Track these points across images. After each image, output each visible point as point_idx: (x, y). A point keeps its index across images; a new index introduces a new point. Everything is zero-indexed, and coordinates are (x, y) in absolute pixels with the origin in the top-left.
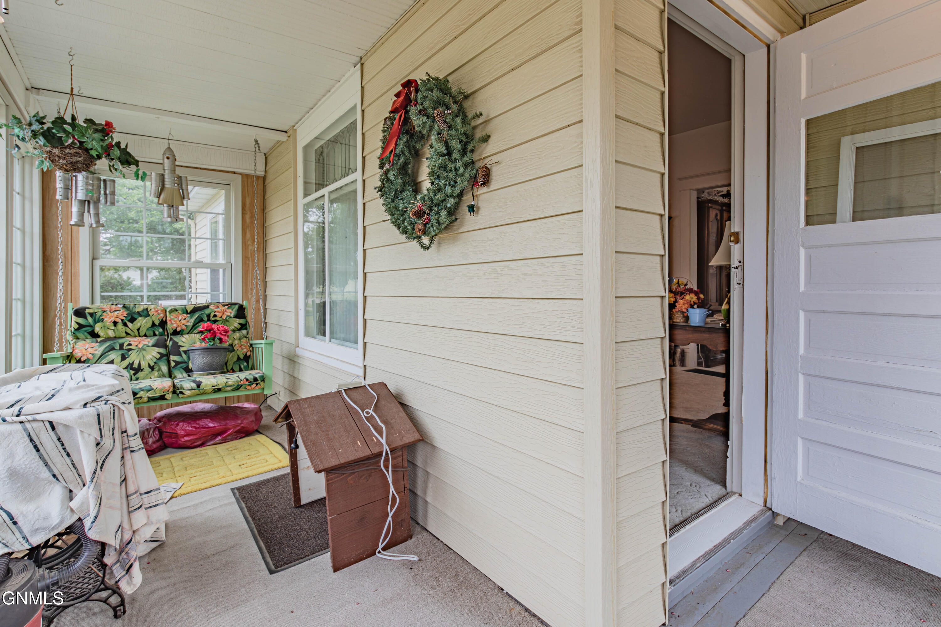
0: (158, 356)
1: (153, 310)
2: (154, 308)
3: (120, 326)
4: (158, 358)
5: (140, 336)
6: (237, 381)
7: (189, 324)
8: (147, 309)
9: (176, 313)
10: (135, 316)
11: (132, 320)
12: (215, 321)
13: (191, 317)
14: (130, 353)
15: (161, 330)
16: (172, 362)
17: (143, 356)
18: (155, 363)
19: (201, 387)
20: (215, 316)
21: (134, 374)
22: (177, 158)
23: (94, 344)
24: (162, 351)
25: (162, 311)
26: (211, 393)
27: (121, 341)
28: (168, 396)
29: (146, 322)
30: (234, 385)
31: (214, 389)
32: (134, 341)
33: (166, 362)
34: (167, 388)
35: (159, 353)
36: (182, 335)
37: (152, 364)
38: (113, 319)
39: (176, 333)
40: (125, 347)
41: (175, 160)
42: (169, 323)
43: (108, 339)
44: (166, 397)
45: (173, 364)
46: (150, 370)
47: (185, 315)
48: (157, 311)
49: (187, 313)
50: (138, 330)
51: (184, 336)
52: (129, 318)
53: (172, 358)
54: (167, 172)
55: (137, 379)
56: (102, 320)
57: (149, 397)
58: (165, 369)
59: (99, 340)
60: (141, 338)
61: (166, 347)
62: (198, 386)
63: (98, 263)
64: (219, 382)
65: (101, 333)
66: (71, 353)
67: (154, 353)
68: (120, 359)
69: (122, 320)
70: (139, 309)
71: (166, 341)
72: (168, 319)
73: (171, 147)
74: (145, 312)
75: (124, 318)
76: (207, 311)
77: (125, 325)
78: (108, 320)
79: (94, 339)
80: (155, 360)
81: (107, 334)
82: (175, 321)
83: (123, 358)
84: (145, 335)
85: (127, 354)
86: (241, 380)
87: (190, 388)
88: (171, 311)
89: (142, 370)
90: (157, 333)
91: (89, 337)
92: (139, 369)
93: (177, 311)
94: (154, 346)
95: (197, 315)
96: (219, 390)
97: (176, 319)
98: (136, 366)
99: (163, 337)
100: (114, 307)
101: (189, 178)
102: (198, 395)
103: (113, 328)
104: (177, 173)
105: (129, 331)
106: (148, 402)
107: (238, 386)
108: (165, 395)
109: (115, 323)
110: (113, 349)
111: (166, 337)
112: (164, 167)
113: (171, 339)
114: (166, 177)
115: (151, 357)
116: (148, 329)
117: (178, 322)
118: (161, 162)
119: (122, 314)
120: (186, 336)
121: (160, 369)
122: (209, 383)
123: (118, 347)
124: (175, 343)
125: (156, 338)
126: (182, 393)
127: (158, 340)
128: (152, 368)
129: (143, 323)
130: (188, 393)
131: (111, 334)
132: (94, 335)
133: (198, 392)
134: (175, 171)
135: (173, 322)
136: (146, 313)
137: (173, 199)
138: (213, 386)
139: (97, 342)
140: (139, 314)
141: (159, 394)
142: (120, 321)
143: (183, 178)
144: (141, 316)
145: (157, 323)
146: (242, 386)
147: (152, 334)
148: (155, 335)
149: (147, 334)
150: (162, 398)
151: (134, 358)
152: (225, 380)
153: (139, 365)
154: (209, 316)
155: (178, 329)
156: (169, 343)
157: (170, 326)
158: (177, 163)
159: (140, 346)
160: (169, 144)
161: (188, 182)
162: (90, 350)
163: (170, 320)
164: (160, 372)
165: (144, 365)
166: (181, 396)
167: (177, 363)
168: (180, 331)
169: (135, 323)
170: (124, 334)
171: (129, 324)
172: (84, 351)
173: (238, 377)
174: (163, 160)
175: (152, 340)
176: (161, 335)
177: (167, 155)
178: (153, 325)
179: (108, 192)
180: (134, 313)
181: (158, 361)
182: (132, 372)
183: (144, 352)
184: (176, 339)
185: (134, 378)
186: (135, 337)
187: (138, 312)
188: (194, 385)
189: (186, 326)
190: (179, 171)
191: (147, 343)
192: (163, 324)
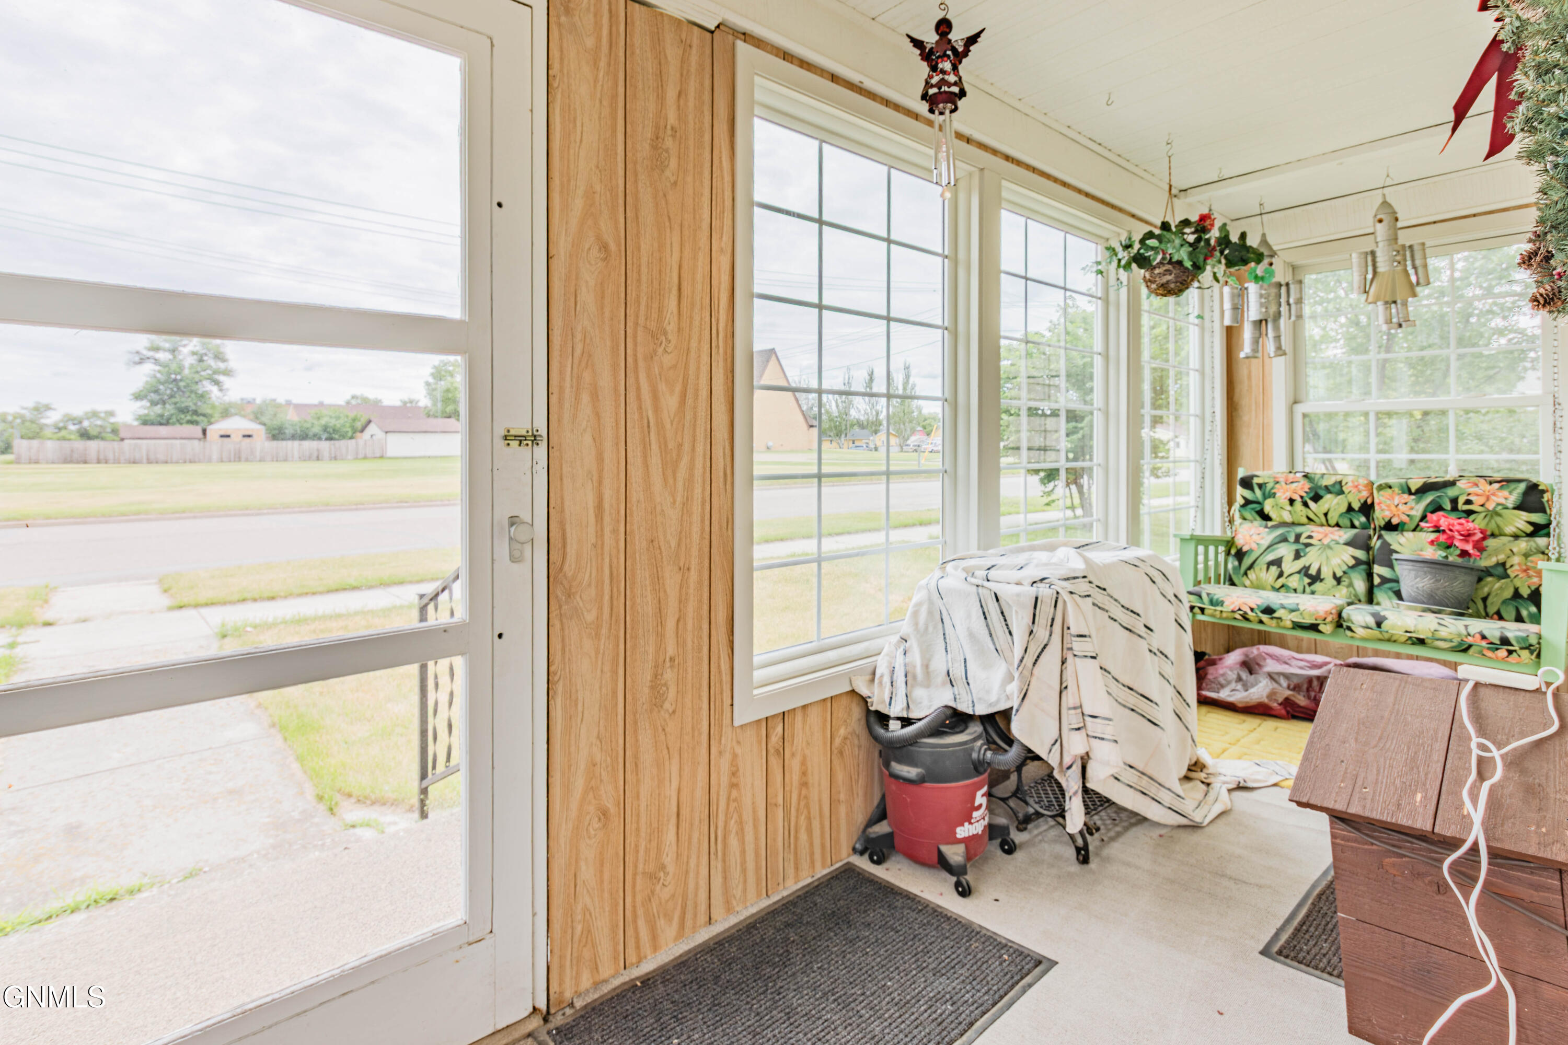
0: (1352, 562)
1: (1350, 484)
2: (1353, 482)
3: (1298, 505)
4: (1350, 565)
5: (1329, 525)
6: (1459, 635)
7: (1413, 513)
8: (1340, 482)
9: (1389, 491)
10: (1321, 492)
11: (1317, 498)
12: (1470, 513)
13: (1418, 502)
14: (1308, 549)
15: (1363, 519)
16: (1375, 576)
17: (1328, 558)
18: (1345, 573)
19: (1385, 625)
20: (1468, 502)
21: (1310, 584)
22: (1399, 216)
23: (1262, 529)
24: (1361, 554)
25: (1366, 486)
26: (1405, 643)
27: (1299, 529)
28: (1326, 628)
29: (1338, 504)
30: (1451, 641)
31: (1410, 638)
32: (1317, 532)
33: (1364, 575)
34: (1322, 614)
35: (1354, 557)
36: (1402, 531)
37: (1339, 574)
38: (1288, 495)
39: (1390, 527)
40: (1303, 540)
41: (1397, 219)
42: (1376, 507)
43: (1284, 524)
44: (1321, 628)
45: (1377, 580)
46: (1335, 583)
47: (1406, 496)
48: (1356, 487)
49: (1410, 493)
50: (1326, 515)
51: (1405, 533)
52: (1312, 495)
53: (1377, 569)
54: (1380, 245)
55: (1313, 593)
56: (1273, 495)
57: (1293, 622)
58: (1360, 585)
59: (1270, 524)
60: (1330, 529)
61: (1368, 548)
62: (1379, 625)
63: (1300, 409)
64: (1420, 627)
65: (1273, 515)
66: (1233, 538)
67: (1348, 555)
68: (1292, 556)
69: (1302, 497)
70: (1328, 481)
71: (1370, 538)
72: (1376, 501)
73: (1388, 200)
74: (1338, 487)
75: (1304, 494)
76: (1451, 492)
77: (1305, 504)
78: (1282, 496)
79: (1264, 522)
80: (1345, 568)
81: (1281, 516)
82: (1388, 506)
83: (1298, 556)
84: (1337, 525)
85: (1303, 550)
86: (1469, 635)
87: (1364, 625)
88: (1380, 488)
89: (1322, 580)
90: (1357, 523)
91: (1258, 518)
92: (1316, 578)
93: (1390, 487)
94: (1348, 544)
95: (1429, 498)
96: (1421, 642)
97: (1388, 502)
98: (1313, 571)
99: (1366, 531)
100: (1292, 475)
101: (1427, 245)
102: (1380, 640)
103: (1289, 508)
104: (1400, 242)
105: (1312, 516)
106: (1293, 628)
107: (1460, 644)
108: (1318, 625)
109: (1292, 501)
110: (1285, 540)
111: (1371, 532)
112: (1376, 238)
113: (1380, 537)
114: (1379, 254)
115: (1339, 561)
116: (1341, 515)
117: (1393, 508)
118: (1371, 231)
119: (1302, 488)
120: (1409, 535)
121: (1351, 585)
122: (1399, 623)
123: (1292, 538)
124: (1386, 545)
125: (1354, 531)
126: (1349, 628)
127: (1356, 536)
128: (1338, 580)
129: (1333, 504)
130: (1360, 632)
131: (1287, 518)
132: (1266, 517)
133: (1380, 636)
134: (1396, 239)
135: (1383, 507)
136: (1338, 489)
137: (1394, 291)
138: (1407, 632)
139: (1266, 527)
140: (1328, 489)
141: (1308, 621)
142: (1299, 499)
143: (1416, 248)
144: (1330, 492)
145: (1356, 506)
146: (1470, 646)
147: (1349, 524)
148: (1353, 526)
149: (1341, 523)
150: (1314, 628)
151: (1312, 559)
152: (1436, 626)
153: (1319, 571)
154: (1454, 501)
155: (1395, 521)
156: (1376, 543)
157: (1381, 515)
158: (1399, 224)
159: (1326, 541)
160: (1384, 195)
161: (1428, 251)
162: (1255, 537)
163: (1379, 503)
164: (1351, 589)
165: (1326, 573)
166: (1349, 633)
167: (1384, 580)
168: (1398, 525)
169: (1321, 502)
170: (1305, 520)
171: (1311, 504)
172: (1248, 538)
173: (1466, 626)
174: (1374, 226)
175: (1348, 534)
176: (1364, 527)
177: (1379, 217)
178: (1350, 509)
179: (1291, 301)
180: (1320, 487)
181: (1350, 571)
182: (1307, 580)
183: (1329, 552)
184: (1389, 537)
185: (1308, 589)
186: (1322, 525)
187: (1326, 487)
188: (1371, 621)
189: (1408, 516)
190: (1405, 238)
191: (1336, 538)
192: (1367, 509)
